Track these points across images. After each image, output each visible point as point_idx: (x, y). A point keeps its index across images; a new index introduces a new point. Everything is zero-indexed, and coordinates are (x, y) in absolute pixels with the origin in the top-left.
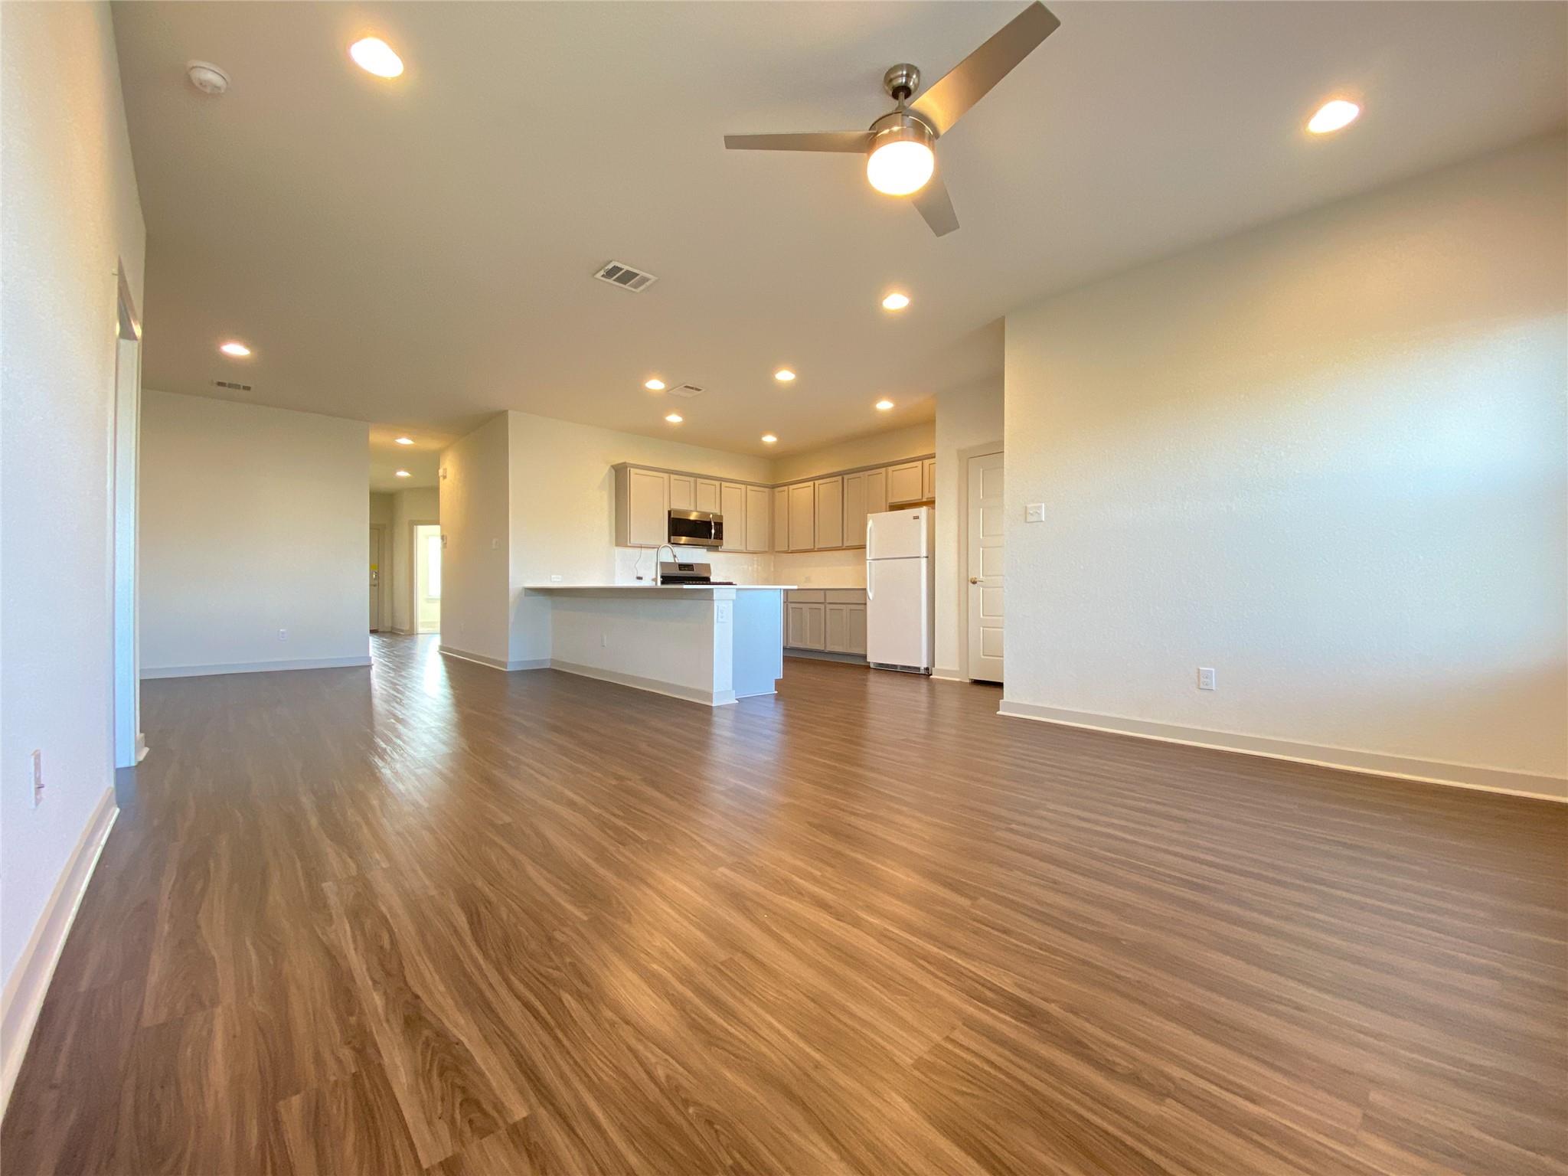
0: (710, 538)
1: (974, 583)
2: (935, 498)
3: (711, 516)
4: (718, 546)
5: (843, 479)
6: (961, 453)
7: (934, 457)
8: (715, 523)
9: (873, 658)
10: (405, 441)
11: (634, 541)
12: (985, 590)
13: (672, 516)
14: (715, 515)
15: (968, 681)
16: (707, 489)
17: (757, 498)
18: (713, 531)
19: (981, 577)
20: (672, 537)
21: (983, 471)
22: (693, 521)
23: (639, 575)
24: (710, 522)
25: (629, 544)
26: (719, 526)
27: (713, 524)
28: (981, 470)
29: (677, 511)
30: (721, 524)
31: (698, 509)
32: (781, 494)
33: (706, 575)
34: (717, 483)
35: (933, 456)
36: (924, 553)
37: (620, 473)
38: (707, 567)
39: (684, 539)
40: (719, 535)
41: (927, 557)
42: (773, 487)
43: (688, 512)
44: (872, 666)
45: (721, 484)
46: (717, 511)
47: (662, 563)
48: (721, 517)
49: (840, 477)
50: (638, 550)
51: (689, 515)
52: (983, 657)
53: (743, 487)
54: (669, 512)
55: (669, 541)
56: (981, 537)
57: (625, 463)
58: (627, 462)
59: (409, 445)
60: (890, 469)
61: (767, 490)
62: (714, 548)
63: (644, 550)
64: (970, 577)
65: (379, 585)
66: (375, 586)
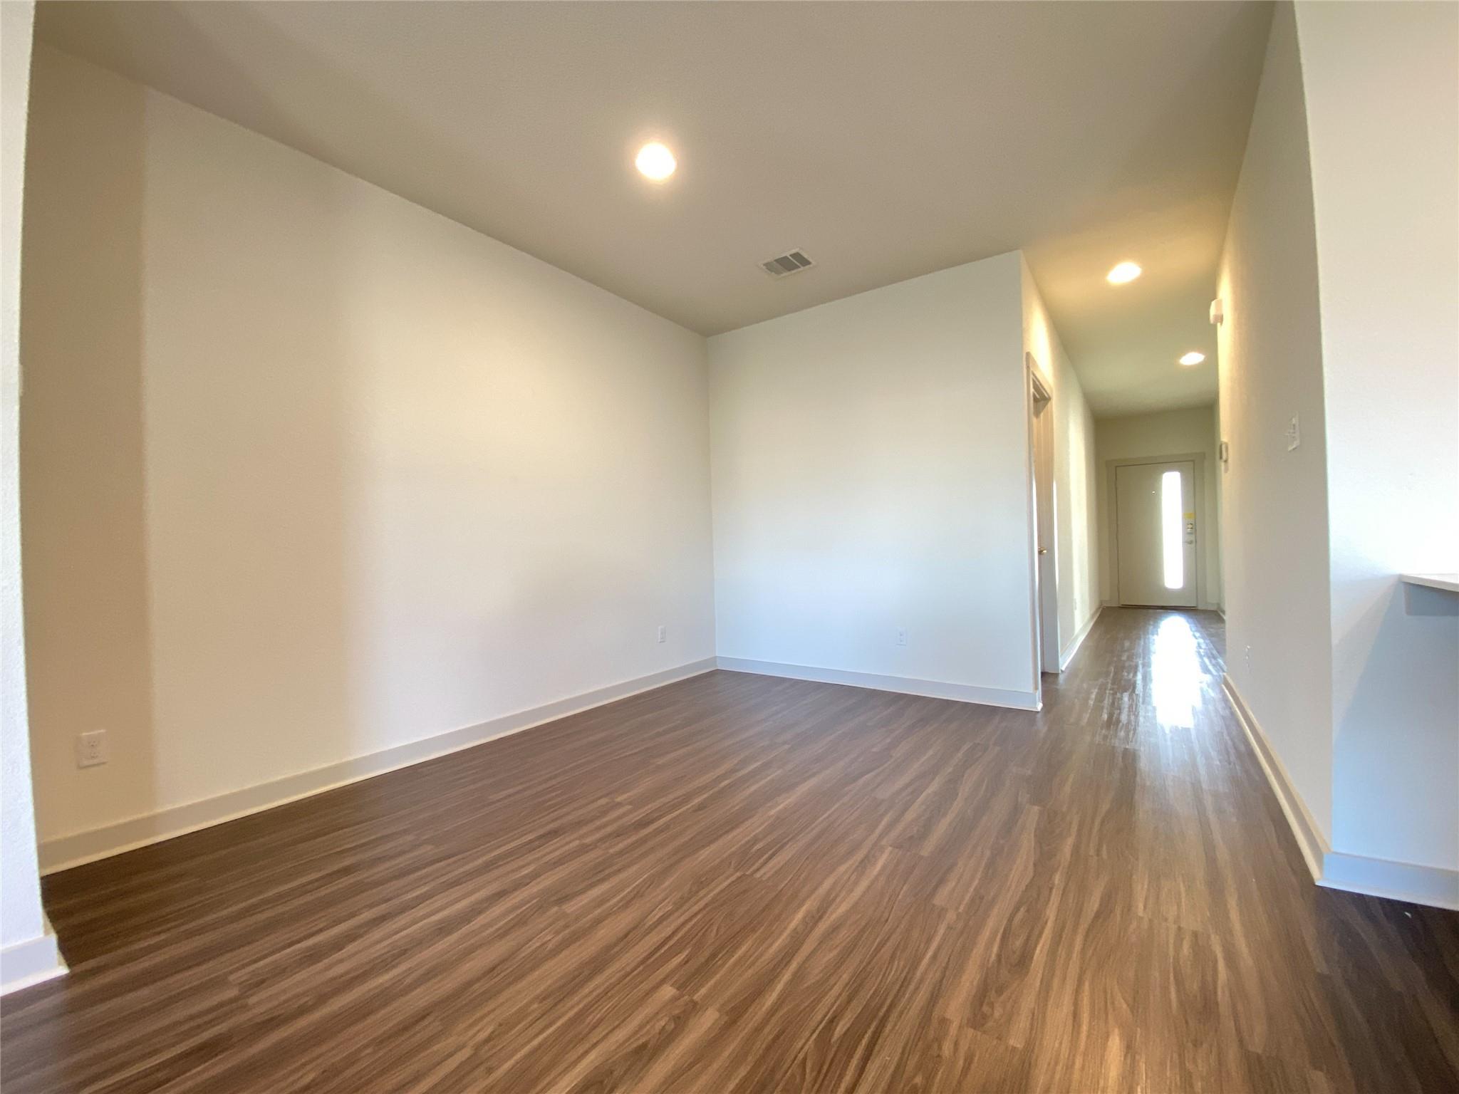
65: (1196, 542)
66: (1191, 542)
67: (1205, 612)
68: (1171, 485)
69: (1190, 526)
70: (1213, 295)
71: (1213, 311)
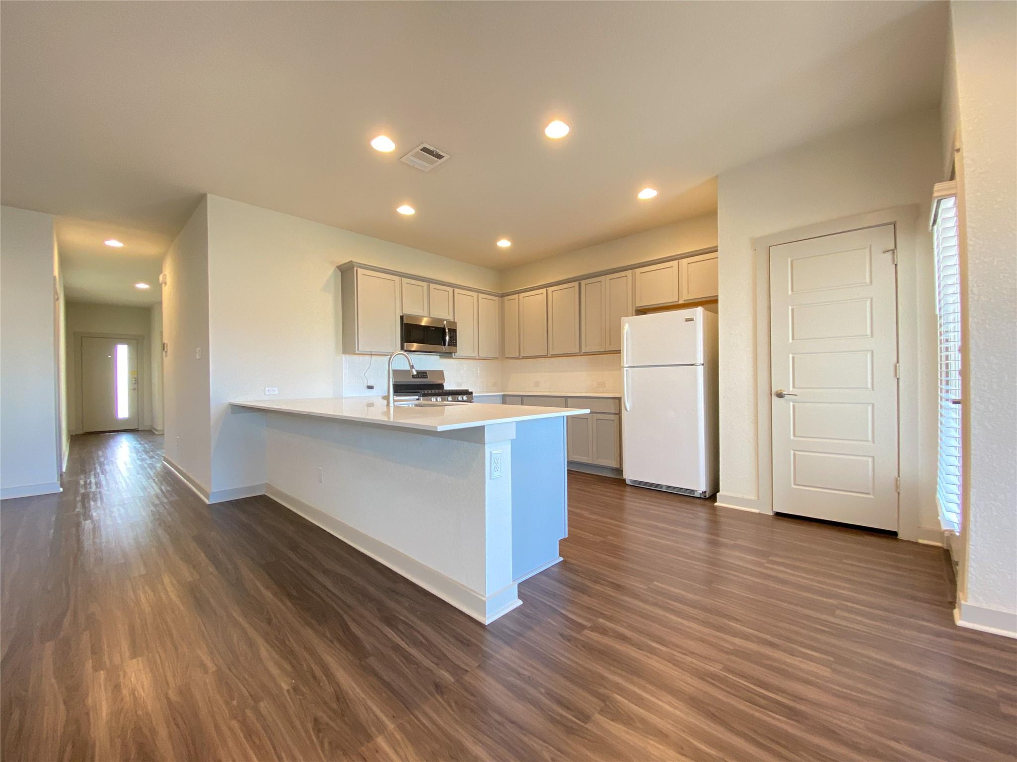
0: (445, 345)
1: (780, 395)
2: (718, 296)
3: (445, 322)
4: (451, 353)
5: (580, 284)
6: (755, 243)
7: (717, 251)
8: (449, 329)
9: (630, 474)
10: (114, 243)
11: (362, 348)
12: (796, 405)
13: (405, 322)
14: (449, 322)
15: (771, 514)
16: (440, 295)
17: (488, 304)
18: (447, 338)
19: (791, 389)
20: (405, 344)
21: (792, 261)
22: (424, 327)
23: (369, 384)
24: (444, 329)
25: (357, 352)
26: (453, 332)
27: (447, 331)
28: (790, 260)
29: (409, 316)
30: (455, 331)
31: (431, 316)
32: (512, 303)
33: (439, 382)
34: (450, 290)
35: (715, 251)
36: (700, 358)
37: (346, 273)
38: (441, 374)
39: (415, 346)
40: (453, 342)
41: (703, 365)
42: (503, 296)
43: (420, 318)
44: (628, 482)
45: (454, 290)
46: (451, 318)
47: (394, 371)
48: (455, 323)
49: (577, 283)
50: (367, 358)
51: (421, 322)
52: (793, 486)
53: (475, 294)
54: (402, 318)
55: (402, 348)
56: (791, 341)
57: (351, 261)
58: (354, 260)
59: (118, 248)
60: (638, 271)
61: (496, 298)
62: (448, 355)
63: (374, 358)
64: (774, 391)
65: (138, 389)
66: (134, 389)
67: (143, 431)
68: (123, 352)
69: (134, 379)
70: (160, 271)
71: (161, 278)
